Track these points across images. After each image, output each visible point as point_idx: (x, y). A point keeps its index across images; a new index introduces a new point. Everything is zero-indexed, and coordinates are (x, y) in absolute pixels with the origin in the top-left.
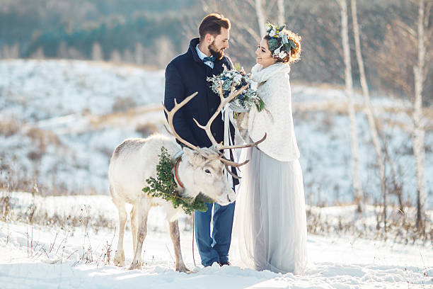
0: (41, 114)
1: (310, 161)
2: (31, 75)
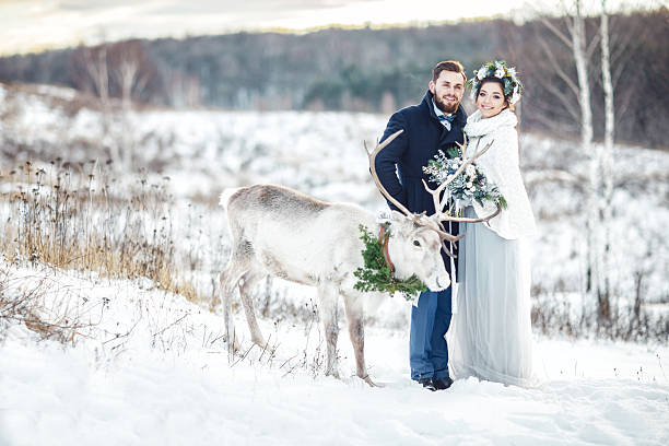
0: (317, 180)
1: (649, 244)
2: (306, 131)
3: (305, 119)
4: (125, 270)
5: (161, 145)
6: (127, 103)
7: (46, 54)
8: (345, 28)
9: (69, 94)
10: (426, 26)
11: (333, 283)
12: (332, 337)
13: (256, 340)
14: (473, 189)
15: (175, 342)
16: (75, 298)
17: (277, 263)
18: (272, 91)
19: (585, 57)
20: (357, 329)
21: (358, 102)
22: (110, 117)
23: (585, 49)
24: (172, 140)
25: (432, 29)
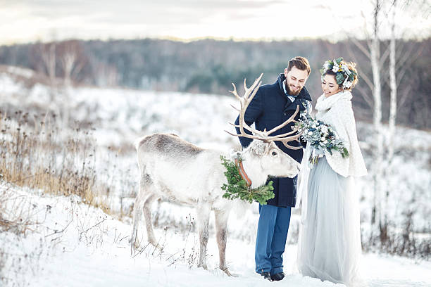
3: (187, 98)
4: (62, 190)
5: (89, 111)
6: (67, 81)
7: (14, 47)
8: (217, 40)
9: (28, 73)
10: (271, 41)
11: (207, 203)
12: (204, 240)
13: (151, 241)
14: (326, 142)
15: (95, 238)
16: (27, 204)
17: (169, 190)
18: (165, 79)
19: (379, 64)
20: (223, 235)
21: (222, 89)
22: (55, 91)
23: (379, 59)
24: (97, 107)
25: (274, 43)
